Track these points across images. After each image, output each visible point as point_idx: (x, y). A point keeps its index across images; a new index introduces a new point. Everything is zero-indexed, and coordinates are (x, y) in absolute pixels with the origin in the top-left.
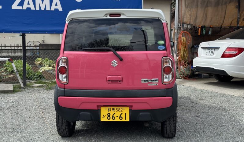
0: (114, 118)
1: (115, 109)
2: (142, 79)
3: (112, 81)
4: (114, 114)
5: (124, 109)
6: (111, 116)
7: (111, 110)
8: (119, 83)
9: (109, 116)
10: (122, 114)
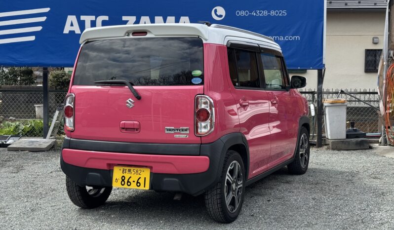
0: (129, 184)
1: (132, 171)
2: (166, 127)
3: (127, 129)
4: (130, 177)
5: (143, 171)
6: (126, 181)
7: (127, 171)
8: (136, 132)
9: (123, 180)
10: (140, 178)
